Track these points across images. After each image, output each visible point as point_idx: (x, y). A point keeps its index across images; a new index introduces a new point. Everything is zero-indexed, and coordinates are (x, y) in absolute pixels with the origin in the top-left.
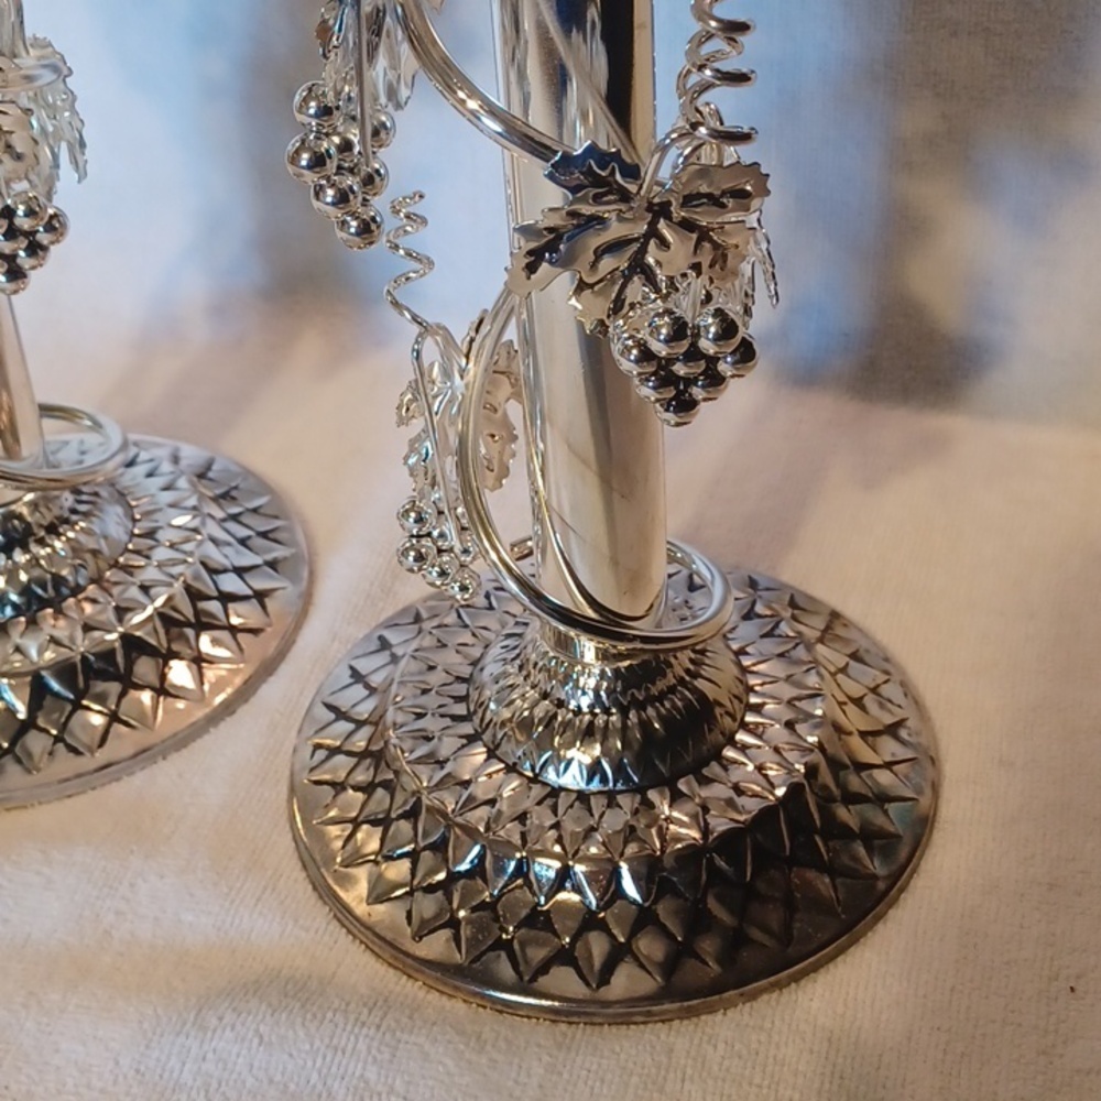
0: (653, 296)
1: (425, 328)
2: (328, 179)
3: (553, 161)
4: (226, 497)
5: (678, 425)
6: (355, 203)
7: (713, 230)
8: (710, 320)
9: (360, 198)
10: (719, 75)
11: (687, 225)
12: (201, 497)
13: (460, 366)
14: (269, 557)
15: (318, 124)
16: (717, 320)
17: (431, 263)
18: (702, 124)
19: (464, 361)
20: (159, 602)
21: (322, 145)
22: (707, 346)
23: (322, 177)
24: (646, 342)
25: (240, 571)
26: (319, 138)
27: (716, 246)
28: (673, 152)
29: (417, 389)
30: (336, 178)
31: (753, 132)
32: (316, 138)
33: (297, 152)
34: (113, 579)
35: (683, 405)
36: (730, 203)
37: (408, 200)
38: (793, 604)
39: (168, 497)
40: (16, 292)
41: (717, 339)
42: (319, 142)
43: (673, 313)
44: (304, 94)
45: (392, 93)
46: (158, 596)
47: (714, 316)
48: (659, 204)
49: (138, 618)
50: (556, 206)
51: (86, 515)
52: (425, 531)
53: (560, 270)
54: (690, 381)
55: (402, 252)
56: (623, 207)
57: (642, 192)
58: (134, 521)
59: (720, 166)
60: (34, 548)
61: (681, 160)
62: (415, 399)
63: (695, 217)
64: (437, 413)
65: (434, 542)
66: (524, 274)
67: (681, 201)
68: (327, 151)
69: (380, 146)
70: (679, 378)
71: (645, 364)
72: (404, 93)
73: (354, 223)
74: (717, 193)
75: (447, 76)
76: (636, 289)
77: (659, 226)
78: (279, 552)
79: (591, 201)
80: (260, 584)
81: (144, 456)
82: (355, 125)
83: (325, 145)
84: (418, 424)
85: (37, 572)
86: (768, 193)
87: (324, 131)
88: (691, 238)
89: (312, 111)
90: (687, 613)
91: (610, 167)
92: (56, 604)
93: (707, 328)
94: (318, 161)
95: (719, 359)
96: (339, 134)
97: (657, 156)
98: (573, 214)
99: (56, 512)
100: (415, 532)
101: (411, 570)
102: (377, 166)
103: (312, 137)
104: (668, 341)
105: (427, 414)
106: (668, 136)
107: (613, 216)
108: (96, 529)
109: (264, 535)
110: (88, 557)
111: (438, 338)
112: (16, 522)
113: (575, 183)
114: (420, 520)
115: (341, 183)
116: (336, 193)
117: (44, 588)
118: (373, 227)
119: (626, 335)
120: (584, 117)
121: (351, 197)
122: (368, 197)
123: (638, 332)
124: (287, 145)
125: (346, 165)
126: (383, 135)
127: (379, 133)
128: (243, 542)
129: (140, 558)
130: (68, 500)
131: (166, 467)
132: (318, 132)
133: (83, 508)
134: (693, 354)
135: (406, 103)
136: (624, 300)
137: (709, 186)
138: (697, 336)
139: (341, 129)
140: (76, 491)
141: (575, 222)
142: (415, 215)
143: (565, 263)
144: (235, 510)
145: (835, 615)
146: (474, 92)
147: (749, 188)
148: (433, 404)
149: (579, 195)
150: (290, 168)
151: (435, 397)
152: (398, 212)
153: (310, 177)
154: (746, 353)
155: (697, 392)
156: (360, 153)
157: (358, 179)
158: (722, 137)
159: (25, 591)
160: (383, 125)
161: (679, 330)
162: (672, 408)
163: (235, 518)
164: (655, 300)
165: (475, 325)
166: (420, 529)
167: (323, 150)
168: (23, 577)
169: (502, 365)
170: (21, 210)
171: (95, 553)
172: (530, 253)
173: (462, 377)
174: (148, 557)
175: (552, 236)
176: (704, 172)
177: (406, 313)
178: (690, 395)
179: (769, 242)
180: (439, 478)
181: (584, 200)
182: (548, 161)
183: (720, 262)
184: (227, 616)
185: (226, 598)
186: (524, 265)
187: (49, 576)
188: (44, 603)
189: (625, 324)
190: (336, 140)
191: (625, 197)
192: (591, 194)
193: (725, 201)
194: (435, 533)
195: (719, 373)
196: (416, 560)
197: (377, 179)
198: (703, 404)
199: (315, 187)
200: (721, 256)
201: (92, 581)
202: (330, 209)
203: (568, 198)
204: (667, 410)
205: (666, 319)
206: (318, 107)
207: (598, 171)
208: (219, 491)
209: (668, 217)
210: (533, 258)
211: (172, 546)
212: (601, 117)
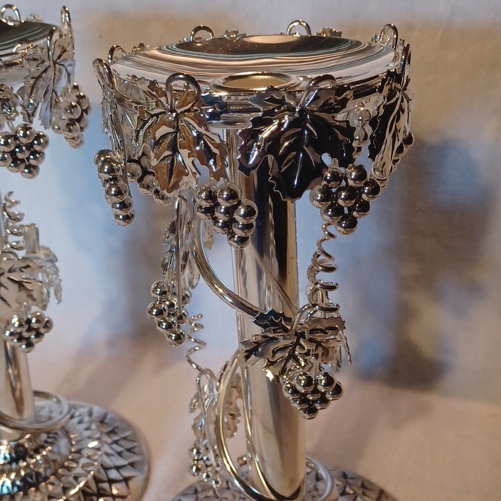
0: (298, 367)
1: (202, 371)
2: (164, 319)
3: (256, 316)
4: (112, 432)
5: (310, 419)
6: (175, 328)
7: (323, 342)
8: (322, 378)
9: (177, 325)
10: (323, 287)
11: (311, 341)
12: (102, 433)
13: (216, 385)
14: (131, 460)
15: (160, 298)
16: (325, 378)
17: (205, 344)
18: (317, 305)
19: (218, 384)
20: (82, 484)
21: (161, 306)
22: (321, 388)
23: (162, 319)
24: (295, 386)
25: (118, 468)
26: (161, 304)
27: (324, 348)
28: (305, 313)
29: (198, 397)
30: (167, 318)
31: (338, 307)
32: (159, 303)
33: (152, 309)
34: (62, 473)
35: (311, 411)
36: (330, 332)
37: (196, 318)
38: (363, 486)
39: (87, 433)
40: (29, 352)
41: (325, 385)
42: (160, 305)
43: (307, 374)
44: (156, 285)
45: (191, 283)
46: (81, 481)
47: (324, 376)
48: (300, 333)
49: (73, 492)
50: (257, 334)
51: (51, 444)
52: (200, 457)
53: (259, 358)
54: (314, 401)
55: (193, 340)
56: (286, 334)
57: (293, 328)
58: (72, 445)
59: (325, 318)
60: (28, 459)
61: (309, 315)
62: (197, 401)
63: (315, 337)
64: (206, 406)
65: (204, 462)
66: (244, 360)
67: (309, 331)
68: (164, 308)
69: (186, 304)
70: (310, 400)
71: (295, 395)
72: (195, 282)
73: (174, 335)
74: (324, 328)
75: (212, 279)
76: (291, 364)
77: (300, 341)
78: (135, 458)
79: (272, 332)
80: (126, 473)
81: (77, 413)
82: (175, 296)
83: (163, 306)
84: (198, 411)
85: (29, 471)
86: (345, 328)
87: (163, 300)
88: (314, 345)
89: (158, 292)
90: (315, 493)
91: (280, 319)
92: (36, 485)
93: (321, 380)
94: (160, 313)
95: (326, 393)
96: (168, 300)
97: (299, 315)
98: (264, 337)
99: (39, 443)
100: (196, 458)
101: (194, 475)
102: (184, 312)
103: (158, 303)
104: (304, 386)
105: (202, 407)
106: (304, 307)
107: (281, 338)
108: (55, 450)
109: (129, 450)
110: (52, 464)
111: (208, 375)
112: (21, 448)
113: (265, 324)
114: (198, 453)
115: (169, 320)
116: (167, 324)
117: (31, 478)
118: (182, 337)
119: (287, 382)
120: (269, 288)
121: (173, 325)
122: (180, 325)
123: (292, 381)
124: (148, 305)
125: (171, 313)
126: (187, 299)
127: (185, 298)
128: (120, 454)
129: (74, 463)
130: (44, 437)
131: (87, 419)
132: (160, 301)
133: (50, 440)
134: (315, 391)
135: (196, 285)
136: (286, 369)
137: (320, 326)
138: (316, 384)
139: (170, 299)
140: (48, 433)
141: (266, 339)
142: (199, 324)
143: (261, 355)
144: (116, 438)
145: (382, 492)
146: (222, 286)
147: (337, 326)
148: (205, 402)
149: (267, 329)
150: (148, 315)
151: (206, 400)
152: (191, 323)
153: (157, 319)
154: (338, 390)
155: (318, 406)
156: (177, 308)
157: (176, 317)
158: (324, 310)
159: (23, 480)
160: (187, 295)
161: (309, 381)
162: (307, 412)
163: (116, 442)
164: (299, 369)
165: (223, 367)
166: (198, 457)
167: (162, 308)
168: (23, 473)
169: (235, 384)
170: (34, 320)
171: (54, 461)
172: (246, 351)
173: (217, 390)
174: (77, 463)
175: (256, 345)
176: (318, 320)
177: (194, 365)
178: (315, 406)
179: (346, 340)
180: (207, 434)
181: (269, 331)
182: (254, 316)
183: (326, 353)
184: (111, 489)
185: (111, 481)
186: (244, 356)
187: (34, 473)
188: (31, 485)
189: (287, 377)
190: (167, 303)
191: (286, 330)
192: (272, 329)
193: (327, 331)
194: (205, 458)
195: (326, 398)
196: (196, 470)
197: (184, 317)
198: (320, 411)
199: (158, 323)
200: (326, 352)
201: (53, 474)
202: (164, 330)
203: (262, 331)
204: (305, 413)
205: (304, 377)
206: (161, 291)
207: (275, 320)
208: (110, 429)
209: (304, 337)
210: (248, 353)
211: (89, 457)
212: (276, 290)
